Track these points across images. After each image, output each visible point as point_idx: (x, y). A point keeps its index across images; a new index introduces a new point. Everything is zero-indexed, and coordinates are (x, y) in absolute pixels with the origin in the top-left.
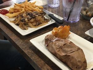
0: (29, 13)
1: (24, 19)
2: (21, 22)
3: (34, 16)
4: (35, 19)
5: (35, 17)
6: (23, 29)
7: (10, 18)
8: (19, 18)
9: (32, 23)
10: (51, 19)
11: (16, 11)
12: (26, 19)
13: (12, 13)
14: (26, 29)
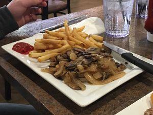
0: (79, 50)
1: (76, 66)
2: (69, 72)
3: (94, 59)
4: (99, 64)
5: (97, 61)
6: (75, 89)
7: (40, 61)
8: (62, 63)
9: (92, 73)
10: (126, 63)
11: (51, 46)
12: (80, 66)
13: (43, 51)
14: (81, 89)
